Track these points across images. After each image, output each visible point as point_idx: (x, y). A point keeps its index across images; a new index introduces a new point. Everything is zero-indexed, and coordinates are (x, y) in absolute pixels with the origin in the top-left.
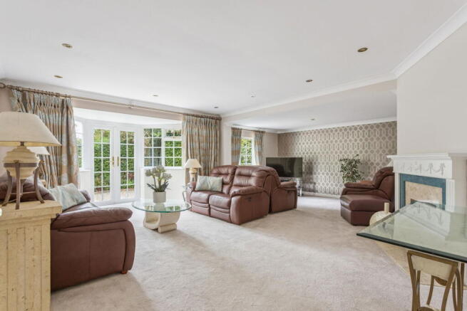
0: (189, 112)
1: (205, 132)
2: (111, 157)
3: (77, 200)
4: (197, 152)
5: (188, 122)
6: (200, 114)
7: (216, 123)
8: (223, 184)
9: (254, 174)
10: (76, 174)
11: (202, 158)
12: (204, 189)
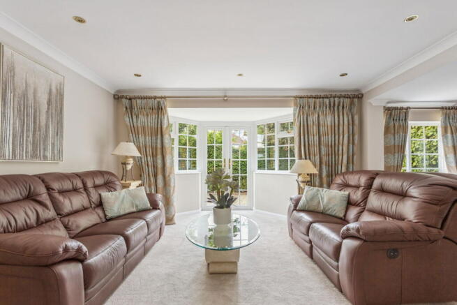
0: (302, 94)
1: (329, 119)
2: (222, 160)
3: (137, 206)
4: (316, 149)
5: (302, 107)
6: (322, 94)
7: (352, 103)
8: (350, 203)
9: (414, 191)
10: (169, 176)
11: (324, 159)
12: (312, 208)
